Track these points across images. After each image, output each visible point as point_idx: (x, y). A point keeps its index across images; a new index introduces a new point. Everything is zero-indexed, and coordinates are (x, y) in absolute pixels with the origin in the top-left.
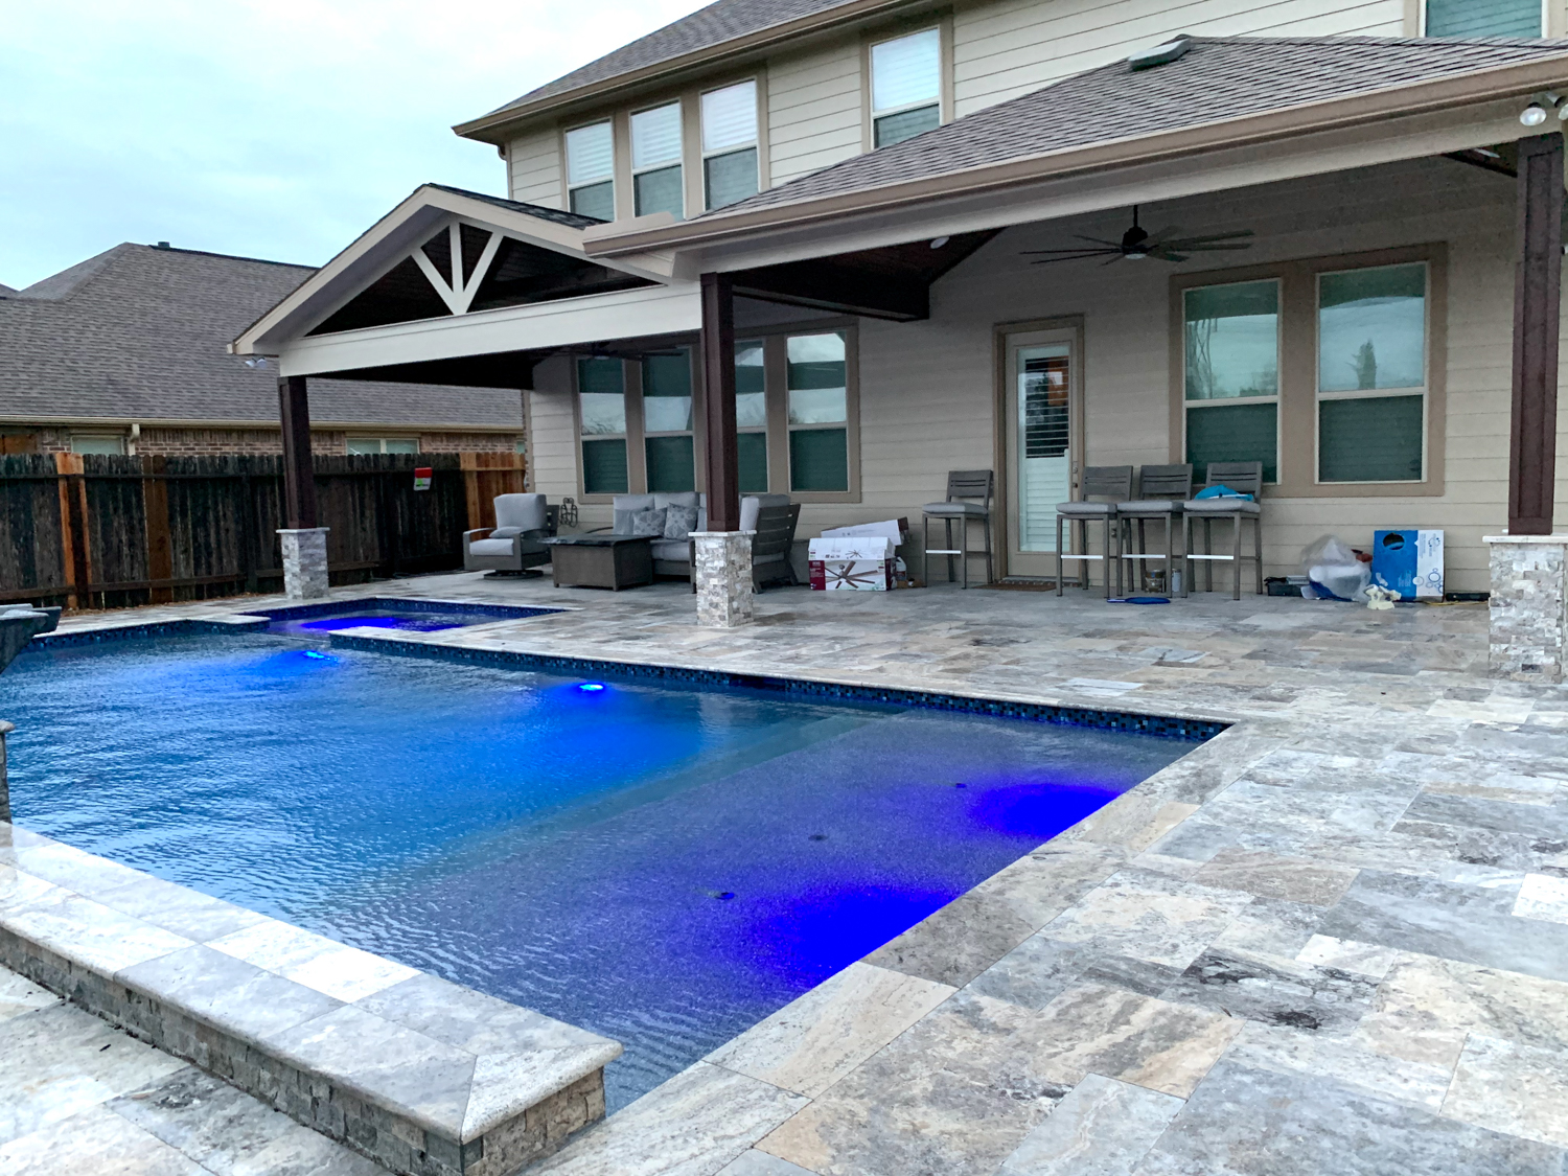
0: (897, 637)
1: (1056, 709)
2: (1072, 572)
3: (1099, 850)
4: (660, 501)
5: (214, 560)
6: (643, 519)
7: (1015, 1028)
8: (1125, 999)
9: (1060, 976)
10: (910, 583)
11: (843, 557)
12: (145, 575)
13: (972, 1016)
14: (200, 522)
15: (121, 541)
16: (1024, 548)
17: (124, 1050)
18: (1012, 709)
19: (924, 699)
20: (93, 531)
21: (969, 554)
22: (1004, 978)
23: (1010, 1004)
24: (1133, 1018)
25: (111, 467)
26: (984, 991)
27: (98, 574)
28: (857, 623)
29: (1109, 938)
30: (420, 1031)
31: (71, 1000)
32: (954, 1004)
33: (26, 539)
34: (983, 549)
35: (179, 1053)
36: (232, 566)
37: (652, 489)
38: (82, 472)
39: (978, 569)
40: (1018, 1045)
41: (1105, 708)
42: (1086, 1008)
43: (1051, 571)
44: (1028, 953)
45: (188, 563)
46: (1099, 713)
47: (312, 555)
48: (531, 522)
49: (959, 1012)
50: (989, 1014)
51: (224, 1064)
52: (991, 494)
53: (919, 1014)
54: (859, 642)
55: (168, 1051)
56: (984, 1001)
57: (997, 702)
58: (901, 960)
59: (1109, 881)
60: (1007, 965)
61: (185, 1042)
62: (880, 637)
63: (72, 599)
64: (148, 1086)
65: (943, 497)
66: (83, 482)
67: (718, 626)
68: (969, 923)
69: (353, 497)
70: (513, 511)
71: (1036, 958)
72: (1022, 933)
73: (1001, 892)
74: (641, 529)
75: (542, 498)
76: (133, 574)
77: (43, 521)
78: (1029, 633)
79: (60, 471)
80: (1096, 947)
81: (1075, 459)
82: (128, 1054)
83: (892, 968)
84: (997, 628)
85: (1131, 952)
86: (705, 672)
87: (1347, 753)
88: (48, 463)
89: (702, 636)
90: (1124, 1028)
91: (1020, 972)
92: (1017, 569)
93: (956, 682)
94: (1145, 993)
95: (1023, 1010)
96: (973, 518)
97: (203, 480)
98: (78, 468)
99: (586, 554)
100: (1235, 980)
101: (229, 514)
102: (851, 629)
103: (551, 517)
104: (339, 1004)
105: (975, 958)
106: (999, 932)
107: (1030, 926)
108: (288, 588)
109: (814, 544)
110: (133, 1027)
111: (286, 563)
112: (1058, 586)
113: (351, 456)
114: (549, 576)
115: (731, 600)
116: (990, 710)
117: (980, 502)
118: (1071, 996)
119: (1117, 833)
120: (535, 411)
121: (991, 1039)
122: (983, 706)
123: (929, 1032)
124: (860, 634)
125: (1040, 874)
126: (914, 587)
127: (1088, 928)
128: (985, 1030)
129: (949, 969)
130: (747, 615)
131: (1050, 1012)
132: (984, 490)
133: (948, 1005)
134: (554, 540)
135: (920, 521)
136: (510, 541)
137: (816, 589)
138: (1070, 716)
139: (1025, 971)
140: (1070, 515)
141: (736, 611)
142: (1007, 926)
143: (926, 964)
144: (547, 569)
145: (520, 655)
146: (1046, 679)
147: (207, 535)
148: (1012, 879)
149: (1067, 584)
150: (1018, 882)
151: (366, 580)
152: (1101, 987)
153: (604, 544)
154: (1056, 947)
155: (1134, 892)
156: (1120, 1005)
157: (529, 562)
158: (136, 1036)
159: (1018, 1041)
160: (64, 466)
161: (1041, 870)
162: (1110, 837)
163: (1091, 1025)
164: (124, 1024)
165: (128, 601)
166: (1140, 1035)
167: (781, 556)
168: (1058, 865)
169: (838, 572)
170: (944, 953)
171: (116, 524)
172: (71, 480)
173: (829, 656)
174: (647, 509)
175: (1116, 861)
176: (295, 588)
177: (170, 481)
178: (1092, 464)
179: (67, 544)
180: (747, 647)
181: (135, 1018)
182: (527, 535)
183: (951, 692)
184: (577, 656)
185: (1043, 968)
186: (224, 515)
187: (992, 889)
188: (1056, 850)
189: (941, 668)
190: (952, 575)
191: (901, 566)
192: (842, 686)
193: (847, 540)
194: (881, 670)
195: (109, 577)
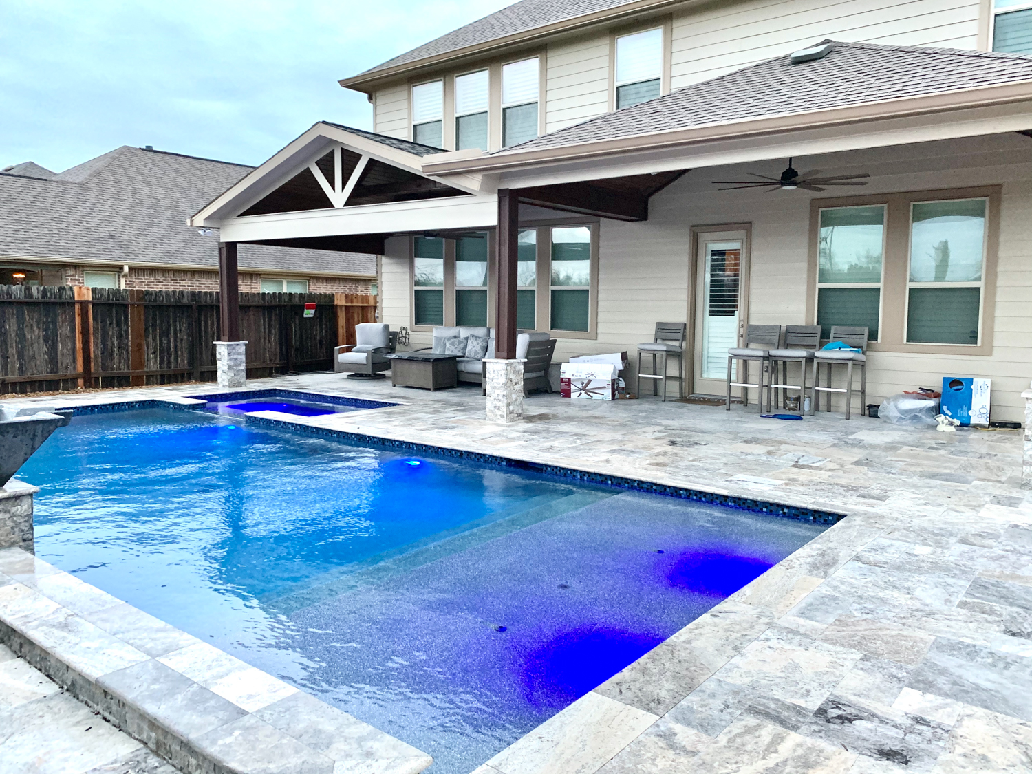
0: (618, 436)
1: (726, 497)
2: (737, 393)
3: (755, 611)
4: (464, 332)
5: (172, 358)
6: (452, 344)
7: (699, 752)
8: (774, 732)
9: (729, 710)
10: (628, 396)
11: (583, 377)
12: (128, 369)
13: (668, 738)
14: (165, 334)
15: (113, 344)
16: (705, 376)
17: (101, 731)
18: (696, 495)
19: (636, 484)
20: (96, 338)
21: (667, 378)
22: (692, 710)
23: (695, 731)
24: (780, 748)
25: (109, 295)
26: (677, 720)
27: (98, 366)
28: (591, 424)
29: (763, 682)
30: (297, 739)
31: (67, 690)
32: (657, 729)
33: (53, 341)
34: (677, 375)
35: (137, 736)
36: (183, 363)
37: (459, 323)
38: (90, 299)
39: (673, 389)
40: (701, 765)
41: (759, 499)
42: (747, 737)
43: (722, 392)
44: (708, 691)
45: (156, 361)
46: (755, 502)
47: (235, 359)
48: (379, 342)
49: (660, 736)
50: (681, 739)
51: (166, 749)
52: (684, 338)
53: (633, 736)
54: (593, 439)
55: (129, 734)
56: (678, 728)
57: (686, 490)
58: (621, 692)
59: (763, 637)
60: (692, 700)
61: (140, 731)
62: (607, 435)
63: (80, 381)
64: (115, 761)
65: (652, 341)
66: (90, 306)
67: (499, 422)
68: (667, 665)
69: (264, 321)
70: (368, 335)
71: (712, 696)
72: (703, 675)
73: (689, 642)
74: (451, 350)
75: (387, 327)
76: (120, 366)
77: (64, 330)
78: (707, 438)
79: (76, 299)
80: (754, 688)
81: (742, 318)
82: (103, 735)
83: (614, 697)
84: (685, 433)
85: (778, 694)
86: (490, 456)
87: (924, 542)
88: (69, 293)
89: (488, 429)
90: (773, 755)
91: (702, 706)
92: (700, 389)
93: (658, 473)
94: (788, 728)
95: (704, 737)
96: (671, 354)
97: (168, 306)
98: (88, 296)
99: (414, 366)
100: (850, 721)
101: (183, 329)
102: (588, 428)
103: (392, 340)
104: (243, 713)
105: (671, 693)
106: (689, 674)
107: (709, 670)
108: (219, 380)
109: (564, 367)
110: (107, 715)
111: (219, 364)
112: (727, 402)
113: (264, 294)
114: (389, 378)
115: (509, 405)
116: (680, 495)
117: (676, 344)
118: (737, 728)
119: (768, 598)
120: (385, 269)
121: (682, 759)
122: (676, 491)
123: (639, 750)
124: (594, 432)
125: (716, 629)
126: (630, 398)
127: (748, 673)
128: (678, 751)
129: (653, 701)
130: (519, 415)
131: (723, 739)
132: (680, 336)
133: (652, 730)
134: (393, 356)
135: (636, 354)
136: (365, 355)
137: (564, 396)
138: (735, 502)
139: (706, 706)
140: (737, 356)
141: (512, 412)
142: (693, 669)
143: (637, 696)
144: (388, 373)
145: (369, 437)
146: (719, 474)
147: (169, 342)
148: (696, 632)
149: (733, 402)
150: (701, 634)
151: (270, 375)
152: (758, 721)
153: (426, 360)
154: (726, 687)
155: (779, 646)
156: (771, 737)
157: (376, 369)
158: (108, 721)
159: (701, 762)
160: (79, 295)
161: (716, 625)
162: (763, 601)
163: (751, 752)
164: (101, 712)
165: (116, 384)
166: (785, 762)
167: (542, 373)
168: (727, 622)
169: (580, 386)
170: (650, 688)
171: (110, 333)
172: (83, 304)
173: (573, 448)
174: (455, 337)
175: (767, 620)
176: (224, 380)
177: (146, 307)
178: (753, 322)
179: (79, 345)
180: (519, 438)
181: (108, 708)
182: (376, 351)
183: (655, 481)
184: (406, 440)
185: (717, 703)
186: (180, 330)
187: (683, 639)
188: (726, 610)
189: (648, 462)
190: (655, 392)
191: (622, 384)
192: (581, 472)
193: (587, 365)
194: (607, 461)
195: (104, 367)
